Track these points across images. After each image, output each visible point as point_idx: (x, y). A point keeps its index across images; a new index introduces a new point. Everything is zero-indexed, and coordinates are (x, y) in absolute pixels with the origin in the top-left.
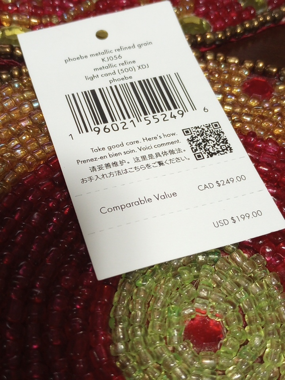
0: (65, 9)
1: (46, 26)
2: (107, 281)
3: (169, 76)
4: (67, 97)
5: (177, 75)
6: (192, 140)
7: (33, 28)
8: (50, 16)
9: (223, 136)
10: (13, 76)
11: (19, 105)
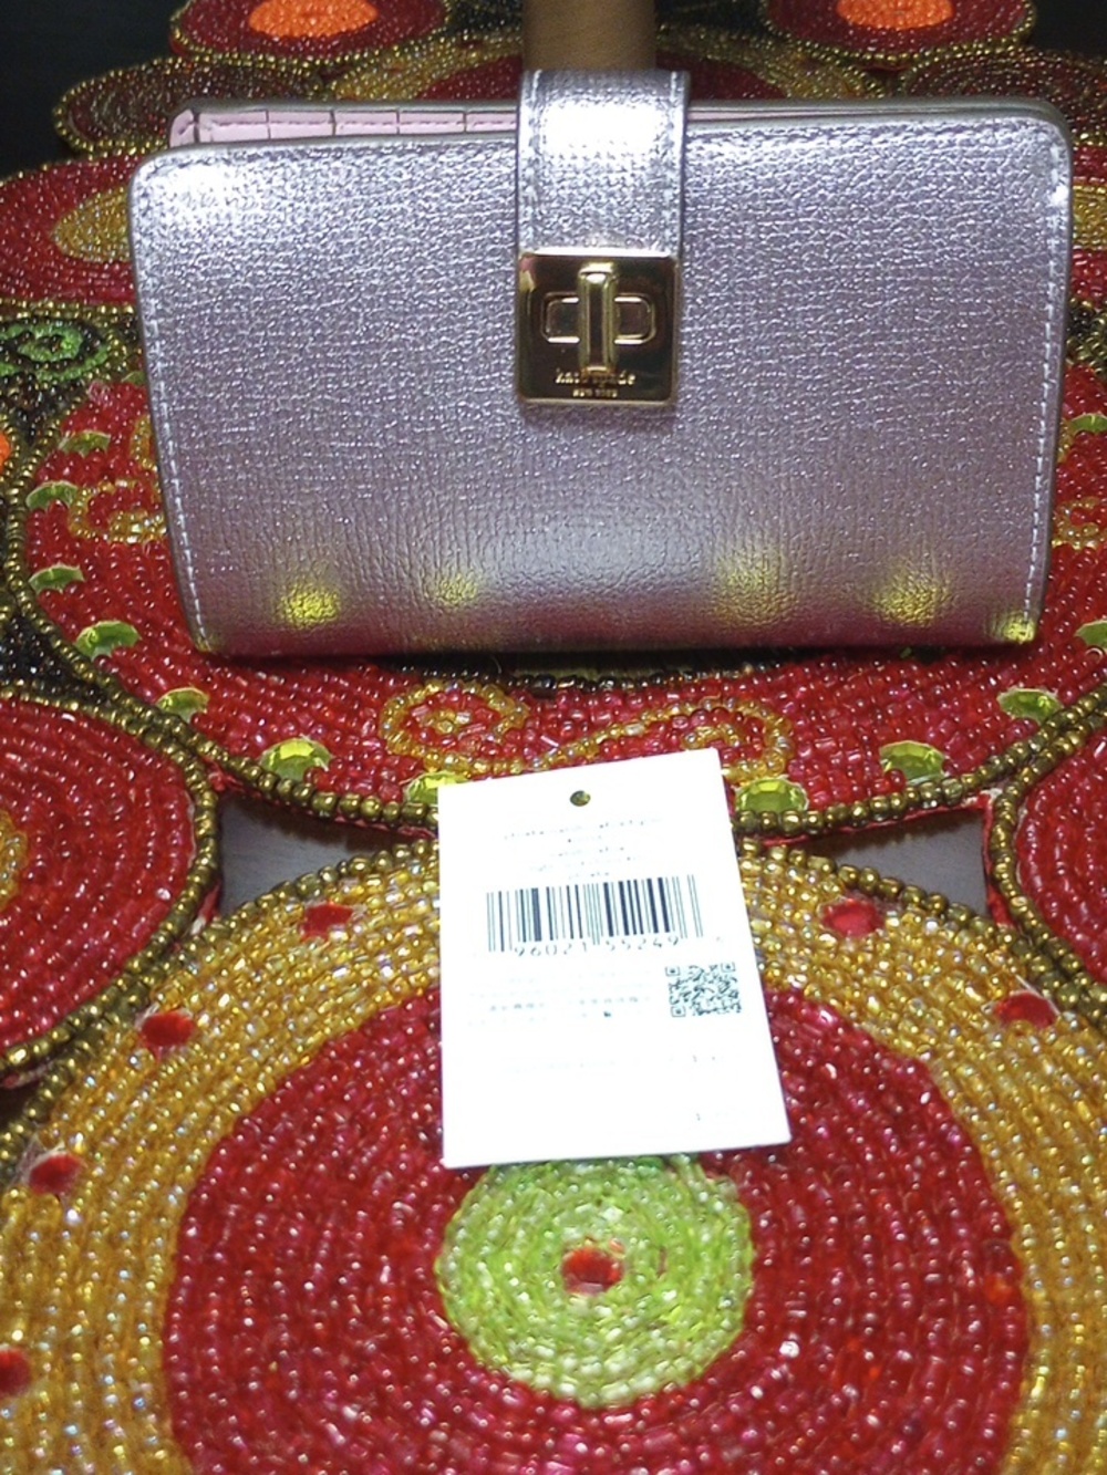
0: (540, 749)
1: (497, 776)
2: (459, 1172)
3: (676, 881)
4: (489, 896)
5: (691, 880)
6: (677, 986)
7: (476, 777)
8: (510, 760)
9: (733, 986)
10: (414, 854)
11: (411, 902)
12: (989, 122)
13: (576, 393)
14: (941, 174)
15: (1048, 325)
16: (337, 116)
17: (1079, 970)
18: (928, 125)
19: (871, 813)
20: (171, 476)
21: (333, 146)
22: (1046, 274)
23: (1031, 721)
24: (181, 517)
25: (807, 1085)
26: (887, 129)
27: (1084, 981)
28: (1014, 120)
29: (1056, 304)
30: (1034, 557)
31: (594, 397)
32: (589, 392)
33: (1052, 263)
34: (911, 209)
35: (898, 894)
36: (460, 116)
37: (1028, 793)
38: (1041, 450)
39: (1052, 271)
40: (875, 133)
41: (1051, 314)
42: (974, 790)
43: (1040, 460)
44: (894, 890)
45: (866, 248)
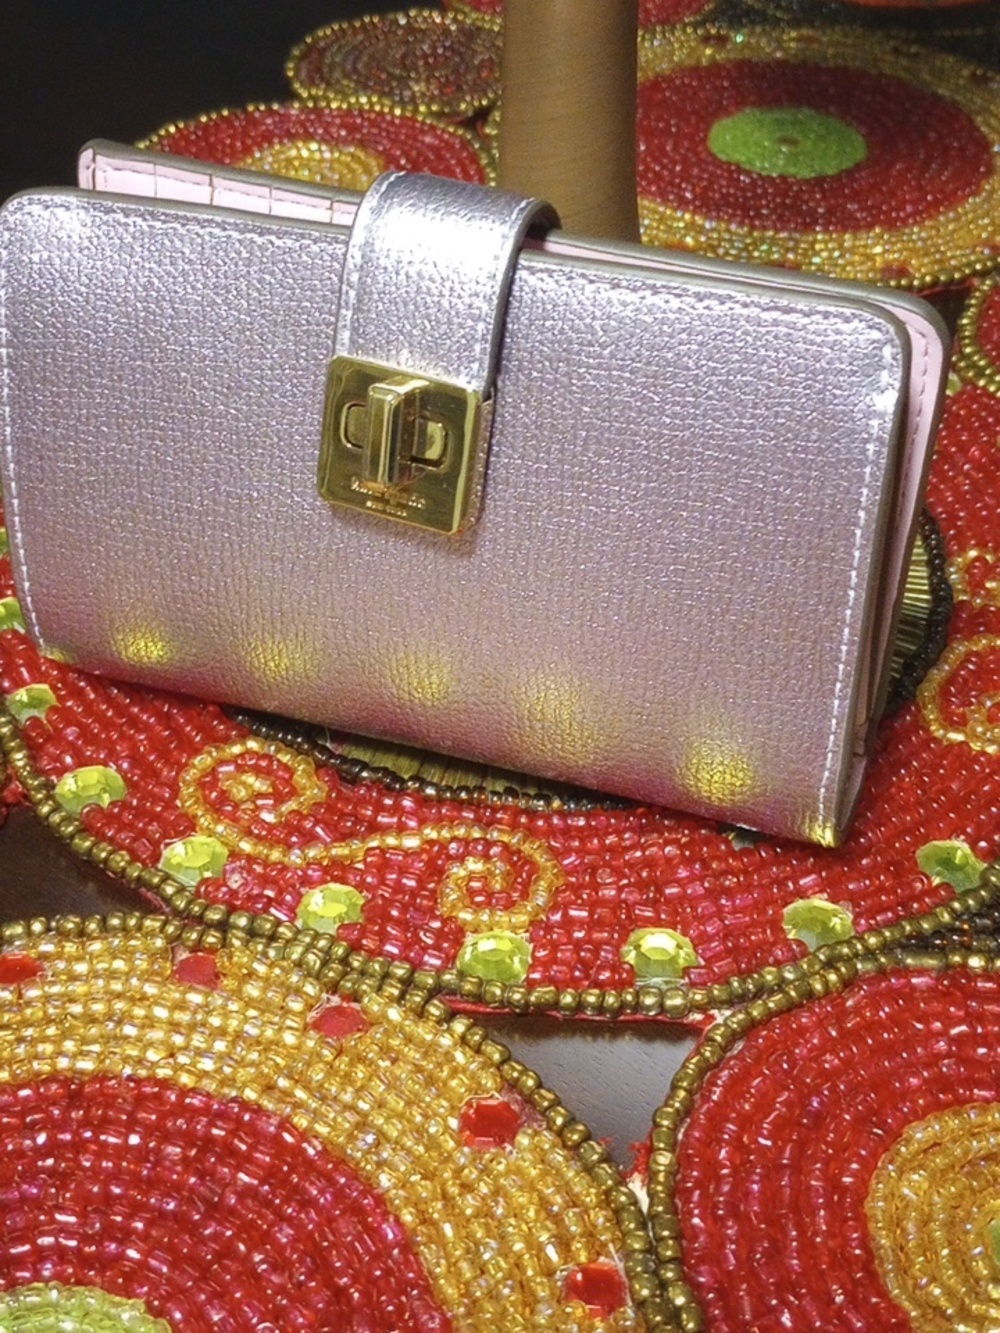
12: (821, 308)
13: (369, 504)
14: (763, 352)
15: (858, 532)
16: (216, 181)
17: (671, 1260)
18: (755, 298)
19: (580, 1006)
20: (12, 497)
21: (181, 213)
22: (861, 477)
23: (800, 943)
24: (19, 535)
25: (328, 1304)
26: (710, 296)
27: (670, 1275)
28: (848, 312)
29: (868, 512)
30: (828, 764)
31: (384, 512)
32: (380, 506)
33: (868, 470)
34: (726, 383)
35: (547, 1109)
36: (327, 203)
37: (750, 1029)
38: (843, 657)
39: (867, 478)
40: (699, 297)
41: (862, 522)
42: (701, 1008)
43: (841, 667)
44: (546, 1104)
45: (675, 415)
